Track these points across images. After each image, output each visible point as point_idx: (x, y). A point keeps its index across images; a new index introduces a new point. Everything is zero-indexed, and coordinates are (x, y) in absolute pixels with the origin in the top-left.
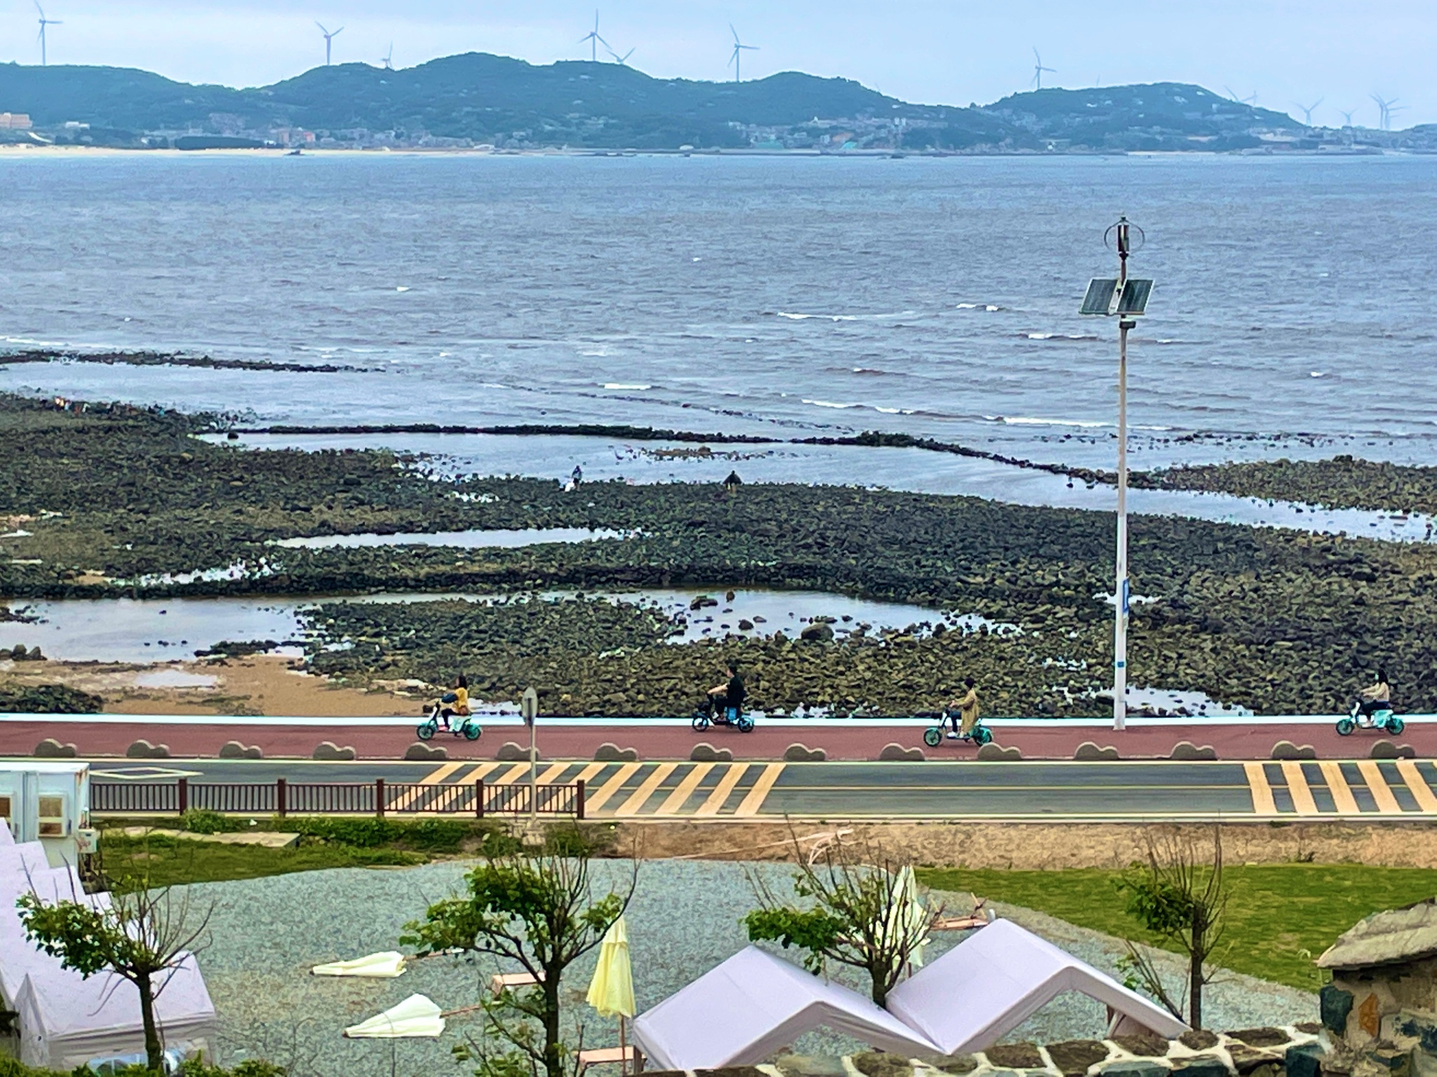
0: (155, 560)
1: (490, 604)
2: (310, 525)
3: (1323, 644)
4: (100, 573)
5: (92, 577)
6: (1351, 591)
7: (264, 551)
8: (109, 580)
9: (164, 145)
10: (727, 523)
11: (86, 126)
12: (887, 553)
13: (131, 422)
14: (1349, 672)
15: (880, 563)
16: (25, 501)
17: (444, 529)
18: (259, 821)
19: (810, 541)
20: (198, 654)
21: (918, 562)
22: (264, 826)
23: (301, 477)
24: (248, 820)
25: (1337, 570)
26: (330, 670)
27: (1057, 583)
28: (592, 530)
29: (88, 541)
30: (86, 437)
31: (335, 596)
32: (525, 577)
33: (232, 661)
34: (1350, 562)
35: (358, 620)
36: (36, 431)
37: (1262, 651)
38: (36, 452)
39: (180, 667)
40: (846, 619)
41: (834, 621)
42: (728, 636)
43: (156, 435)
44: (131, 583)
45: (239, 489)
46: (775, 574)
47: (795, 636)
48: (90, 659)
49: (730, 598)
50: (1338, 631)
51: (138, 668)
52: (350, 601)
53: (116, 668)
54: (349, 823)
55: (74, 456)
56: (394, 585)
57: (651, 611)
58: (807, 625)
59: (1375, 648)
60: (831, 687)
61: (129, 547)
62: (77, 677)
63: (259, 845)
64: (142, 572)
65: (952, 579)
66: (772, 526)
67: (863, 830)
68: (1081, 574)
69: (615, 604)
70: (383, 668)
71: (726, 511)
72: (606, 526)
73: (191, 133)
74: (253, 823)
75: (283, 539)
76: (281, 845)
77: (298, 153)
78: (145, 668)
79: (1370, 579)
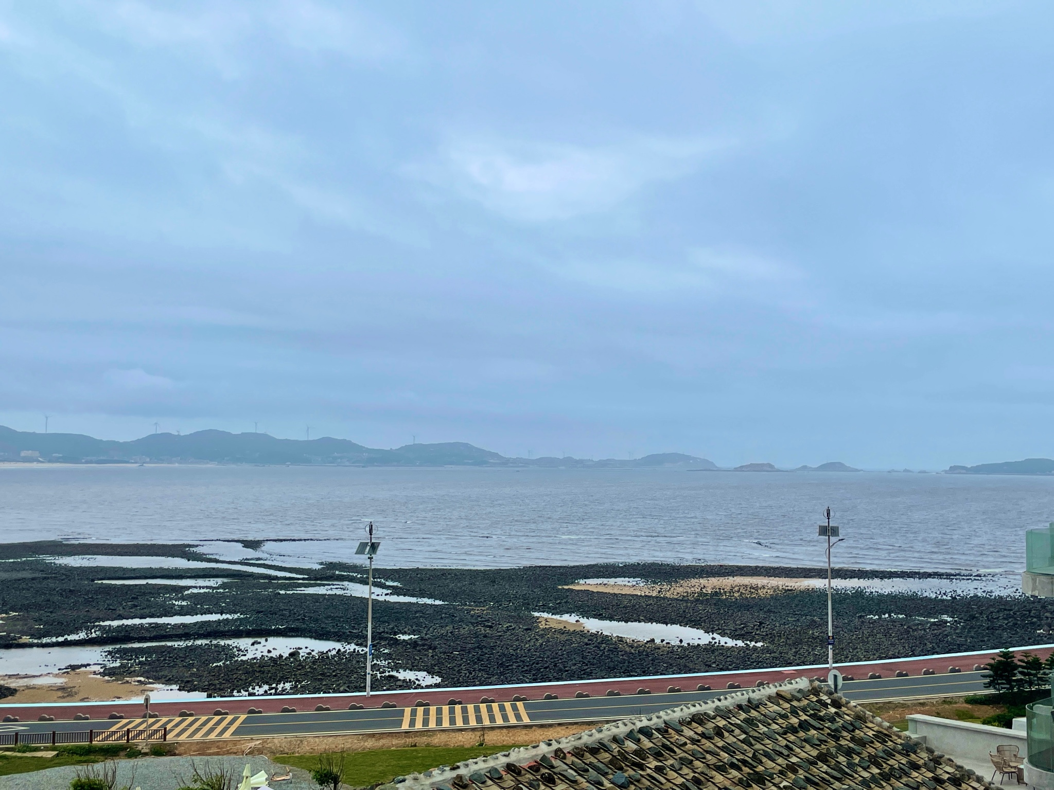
0: (50, 632)
1: (176, 646)
2: (115, 616)
3: (469, 652)
4: (28, 637)
5: (26, 639)
6: (483, 632)
7: (94, 626)
8: (31, 640)
9: (91, 462)
10: (271, 611)
11: (61, 455)
12: (327, 622)
13: (53, 575)
14: (476, 663)
15: (323, 625)
16: (4, 609)
17: (166, 616)
18: (44, 747)
19: (299, 617)
20: (59, 669)
21: (337, 625)
22: (46, 749)
23: (115, 596)
24: (41, 747)
25: (480, 624)
26: (109, 675)
27: (384, 632)
28: (222, 615)
29: (26, 625)
30: (34, 581)
31: (117, 644)
32: (191, 635)
33: (72, 673)
34: (485, 621)
35: (124, 653)
36: (15, 580)
37: (449, 656)
38: (13, 588)
39: (51, 675)
40: (306, 648)
41: (301, 649)
42: (262, 656)
43: (62, 580)
44: (40, 642)
45: (91, 602)
46: (284, 631)
47: (286, 655)
48: (16, 673)
49: (266, 640)
50: (475, 648)
51: (34, 676)
52: (123, 646)
53: (26, 676)
54: (77, 747)
55: (29, 590)
56: (141, 640)
57: (236, 647)
58: (292, 650)
59: (486, 653)
60: (294, 675)
61: (42, 626)
62: (10, 681)
63: (42, 757)
64: (45, 637)
65: (347, 631)
66: (287, 613)
67: (265, 741)
68: (393, 628)
69: (223, 645)
70: (129, 674)
71: (272, 606)
72: (226, 613)
73: (102, 458)
74: (42, 748)
75: (103, 622)
76: (51, 756)
77: (142, 465)
78: (37, 676)
79: (491, 627)
